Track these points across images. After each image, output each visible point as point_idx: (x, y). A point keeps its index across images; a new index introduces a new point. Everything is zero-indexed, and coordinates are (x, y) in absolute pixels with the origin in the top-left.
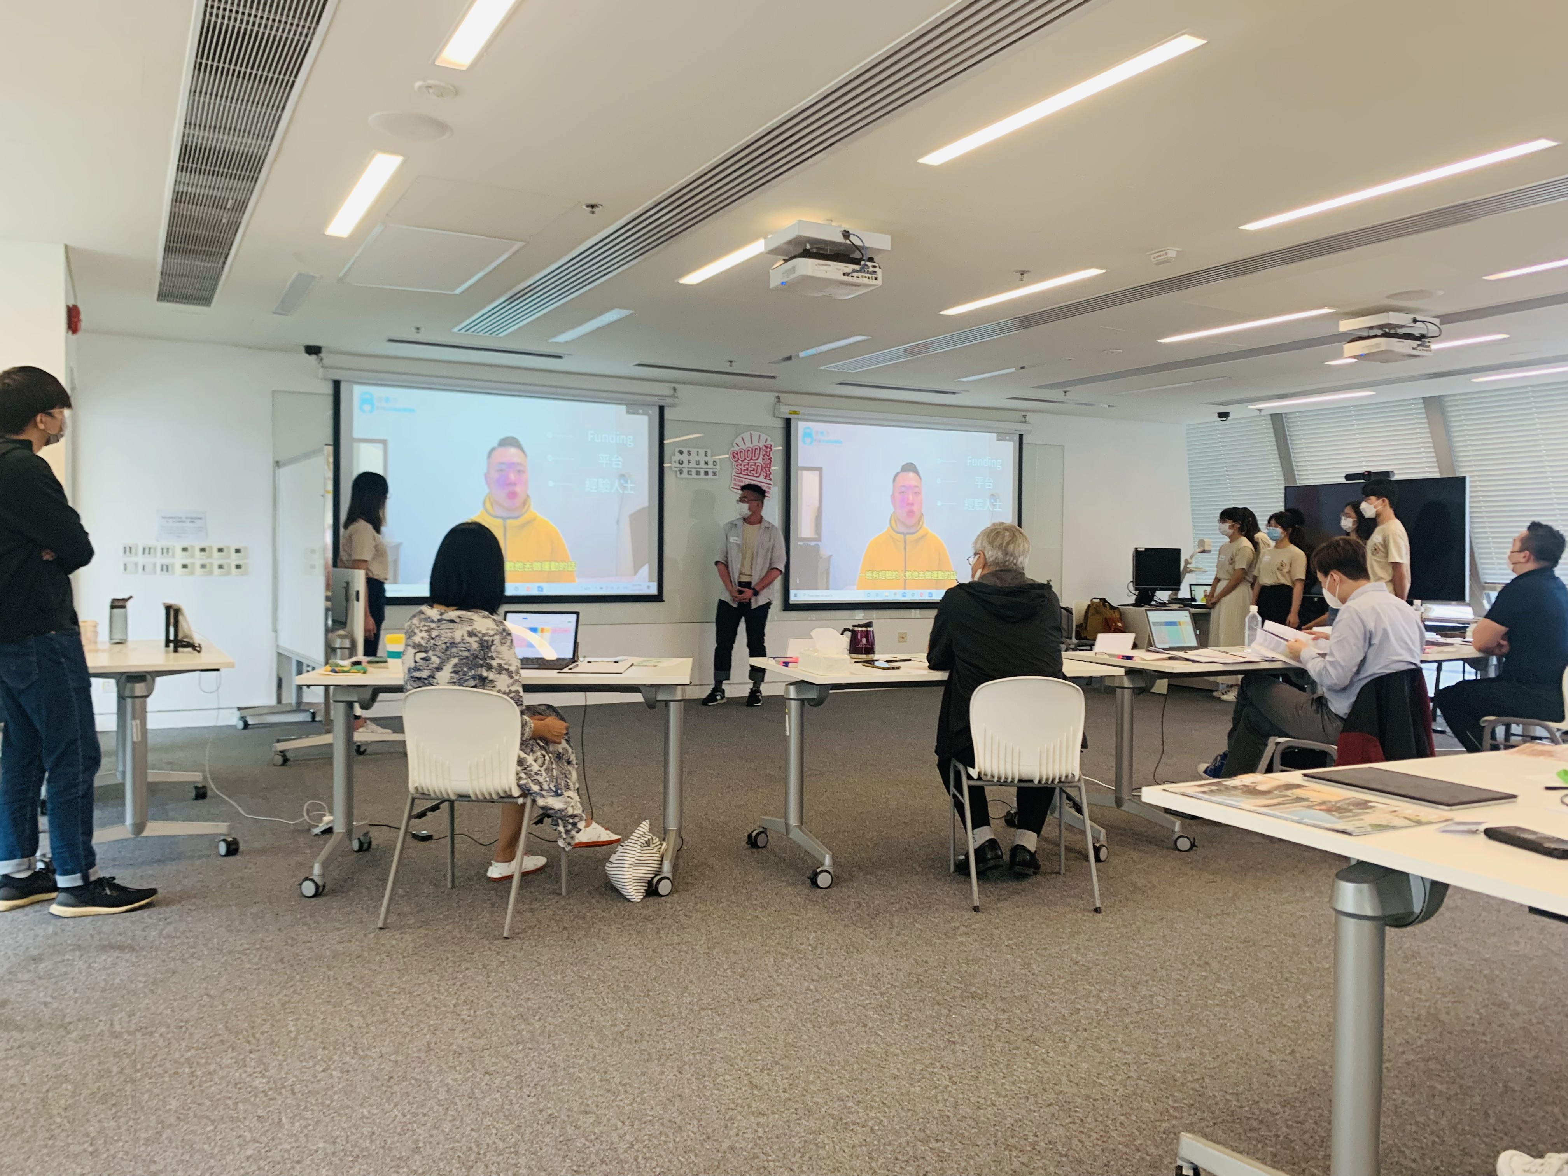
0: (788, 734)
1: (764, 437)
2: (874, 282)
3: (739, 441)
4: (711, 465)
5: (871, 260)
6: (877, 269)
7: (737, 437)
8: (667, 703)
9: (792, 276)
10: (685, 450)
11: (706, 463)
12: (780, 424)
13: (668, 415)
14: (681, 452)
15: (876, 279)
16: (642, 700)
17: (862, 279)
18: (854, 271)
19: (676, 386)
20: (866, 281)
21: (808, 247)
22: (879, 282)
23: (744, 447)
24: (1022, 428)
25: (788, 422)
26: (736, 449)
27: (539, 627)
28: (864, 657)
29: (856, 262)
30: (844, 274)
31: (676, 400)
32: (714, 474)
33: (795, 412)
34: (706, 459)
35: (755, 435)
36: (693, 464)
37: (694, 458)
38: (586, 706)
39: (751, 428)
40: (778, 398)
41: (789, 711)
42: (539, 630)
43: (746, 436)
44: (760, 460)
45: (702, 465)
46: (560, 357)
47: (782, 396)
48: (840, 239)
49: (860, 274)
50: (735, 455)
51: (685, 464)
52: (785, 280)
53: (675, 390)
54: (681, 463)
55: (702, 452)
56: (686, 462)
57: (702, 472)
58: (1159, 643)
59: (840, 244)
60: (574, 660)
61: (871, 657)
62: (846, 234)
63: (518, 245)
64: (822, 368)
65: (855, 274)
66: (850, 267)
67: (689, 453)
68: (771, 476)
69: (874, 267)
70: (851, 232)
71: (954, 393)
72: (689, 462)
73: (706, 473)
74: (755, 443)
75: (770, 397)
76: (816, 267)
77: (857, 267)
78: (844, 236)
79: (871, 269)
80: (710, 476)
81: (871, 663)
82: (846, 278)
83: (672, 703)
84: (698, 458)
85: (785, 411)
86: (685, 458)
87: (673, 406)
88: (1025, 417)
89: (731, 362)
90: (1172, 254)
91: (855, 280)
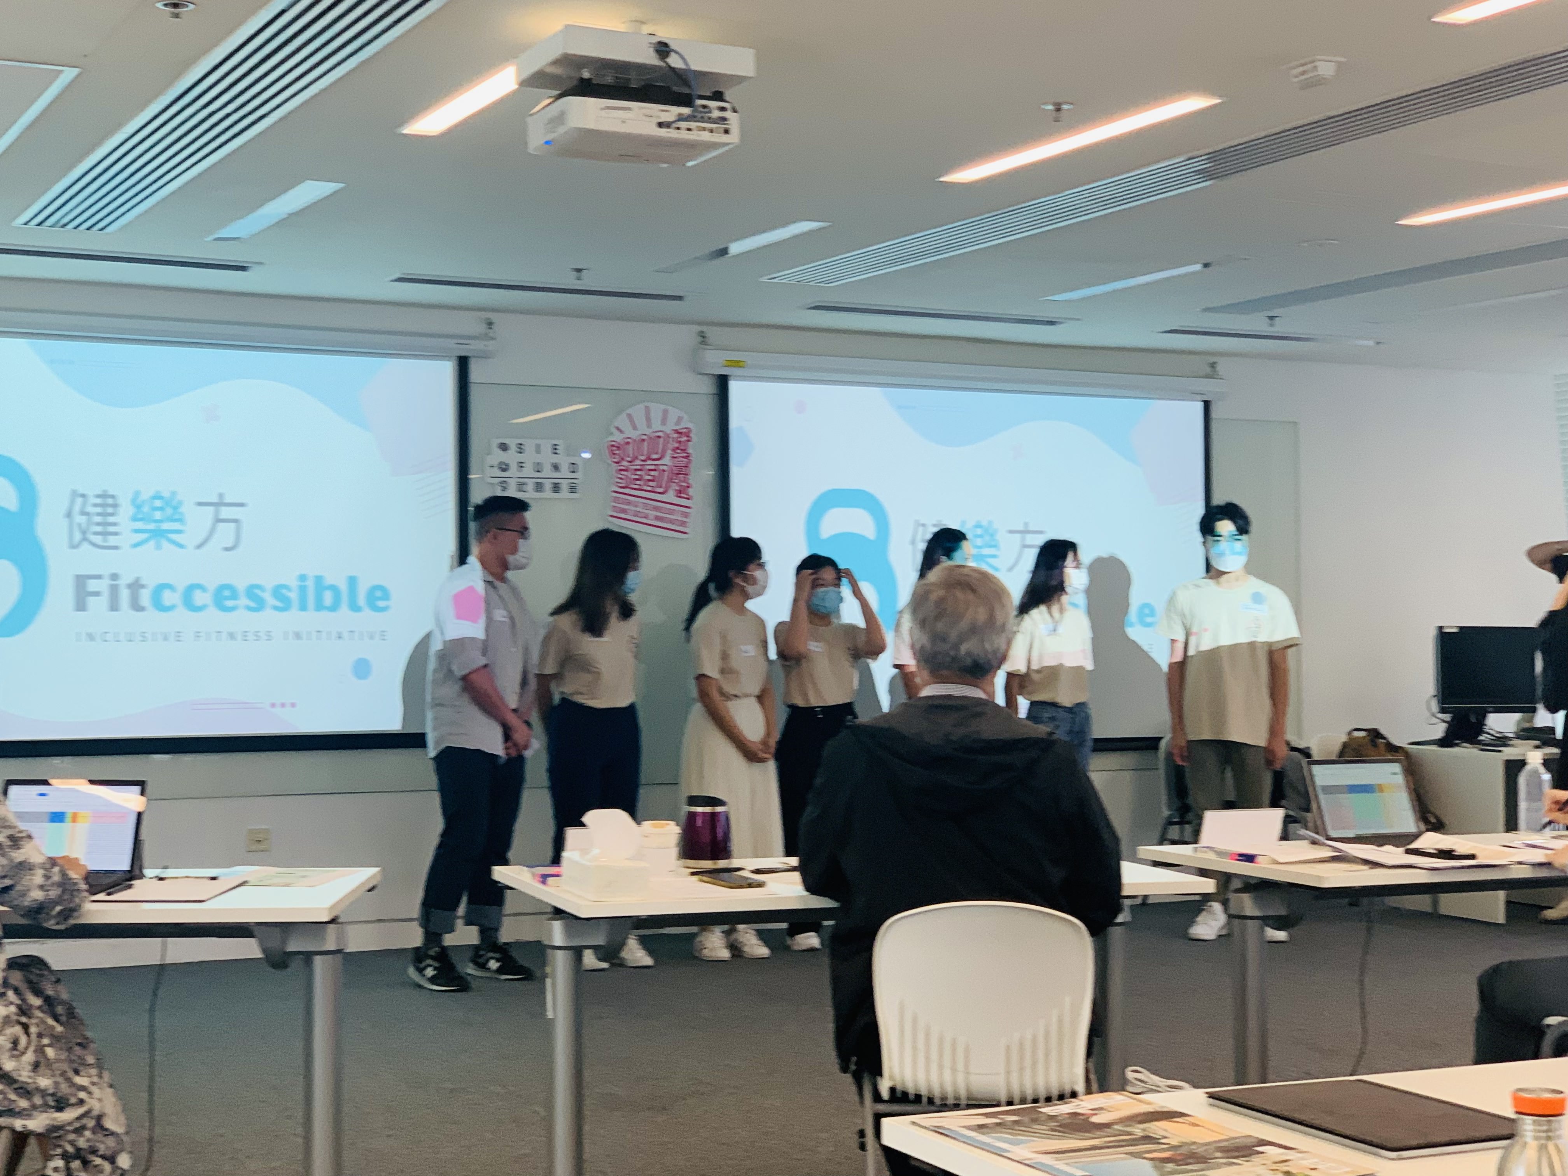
0: (550, 1014)
1: (674, 414)
2: (725, 138)
3: (622, 421)
4: (565, 472)
5: (718, 96)
6: (728, 114)
7: (620, 412)
8: (308, 957)
9: (561, 130)
10: (512, 443)
11: (556, 467)
12: (708, 387)
13: (476, 374)
14: (504, 447)
15: (726, 131)
16: (259, 955)
17: (699, 134)
18: (681, 118)
19: (492, 316)
20: (706, 136)
21: (586, 74)
22: (734, 138)
23: (634, 435)
24: (1210, 388)
25: (722, 383)
26: (618, 438)
27: (69, 811)
28: (707, 864)
29: (685, 100)
30: (660, 125)
31: (491, 345)
32: (573, 489)
33: (737, 364)
34: (555, 459)
35: (656, 410)
36: (528, 471)
37: (530, 457)
38: (162, 967)
39: (649, 395)
40: (702, 335)
41: (554, 970)
42: (69, 817)
43: (638, 412)
44: (667, 460)
45: (548, 471)
46: (243, 268)
47: (708, 330)
48: (650, 58)
49: (693, 125)
50: (615, 449)
51: (513, 471)
52: (550, 137)
53: (490, 324)
54: (504, 467)
55: (547, 449)
56: (514, 467)
57: (548, 484)
58: (1334, 828)
59: (653, 68)
60: (133, 874)
61: (722, 864)
62: (663, 49)
63: (70, 74)
64: (764, 279)
65: (683, 125)
66: (672, 112)
67: (520, 449)
68: (691, 491)
69: (723, 109)
70: (673, 46)
71: (1051, 323)
72: (521, 465)
73: (556, 488)
74: (657, 425)
75: (687, 335)
76: (604, 113)
77: (686, 111)
78: (658, 51)
79: (716, 114)
80: (565, 493)
81: (714, 875)
82: (663, 132)
83: (318, 959)
84: (538, 458)
85: (715, 360)
86: (511, 457)
87: (485, 356)
88: (1213, 365)
89: (579, 270)
90: (1326, 69)
91: (684, 135)
